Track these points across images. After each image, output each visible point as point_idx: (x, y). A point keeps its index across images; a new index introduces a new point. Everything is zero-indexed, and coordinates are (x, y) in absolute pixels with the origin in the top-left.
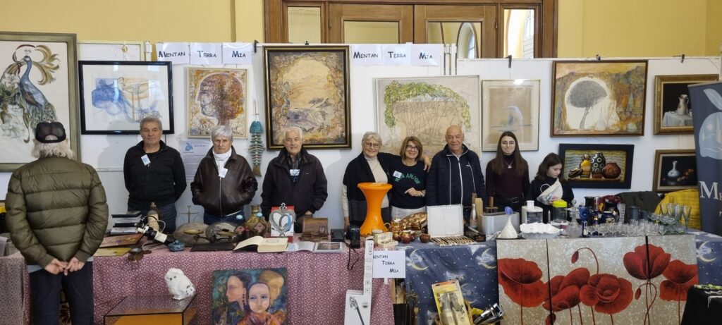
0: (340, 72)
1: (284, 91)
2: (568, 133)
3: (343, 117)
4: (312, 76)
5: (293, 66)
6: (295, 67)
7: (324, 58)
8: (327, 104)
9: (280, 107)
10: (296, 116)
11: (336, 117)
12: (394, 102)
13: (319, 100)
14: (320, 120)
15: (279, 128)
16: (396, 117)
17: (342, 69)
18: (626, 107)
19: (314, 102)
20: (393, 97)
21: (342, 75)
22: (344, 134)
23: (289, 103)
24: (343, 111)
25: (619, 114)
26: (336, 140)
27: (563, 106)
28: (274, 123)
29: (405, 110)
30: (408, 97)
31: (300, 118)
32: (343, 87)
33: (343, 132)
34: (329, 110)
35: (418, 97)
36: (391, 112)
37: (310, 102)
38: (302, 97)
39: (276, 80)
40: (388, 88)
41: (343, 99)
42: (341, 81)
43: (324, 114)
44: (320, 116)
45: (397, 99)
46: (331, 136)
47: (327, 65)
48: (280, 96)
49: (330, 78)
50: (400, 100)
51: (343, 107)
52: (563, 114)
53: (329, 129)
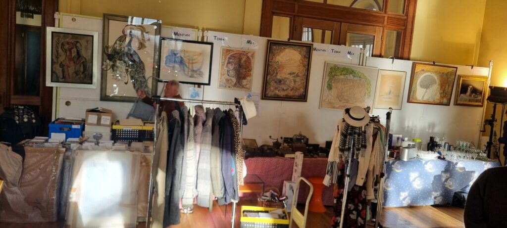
0: (307, 58)
1: (276, 66)
2: (416, 101)
3: (305, 84)
4: (292, 59)
5: (282, 52)
6: (283, 53)
7: (299, 50)
8: (297, 76)
9: (272, 75)
10: (280, 81)
11: (301, 83)
12: (333, 77)
13: (294, 73)
14: (292, 84)
15: (270, 87)
16: (333, 85)
18: (444, 90)
19: (290, 74)
20: (333, 74)
21: (307, 60)
22: (304, 93)
23: (277, 73)
24: (305, 80)
25: (441, 93)
26: (299, 96)
27: (416, 87)
28: (267, 84)
29: (338, 82)
30: (341, 75)
31: (282, 82)
32: (307, 67)
33: (303, 92)
34: (298, 79)
35: (346, 76)
36: (331, 82)
37: (289, 74)
38: (285, 71)
39: (272, 59)
40: (331, 68)
41: (306, 74)
42: (306, 63)
43: (295, 81)
44: (293, 82)
45: (335, 75)
46: (297, 94)
47: (300, 54)
48: (273, 69)
49: (301, 61)
50: (337, 76)
51: (306, 78)
52: (415, 92)
53: (297, 90)
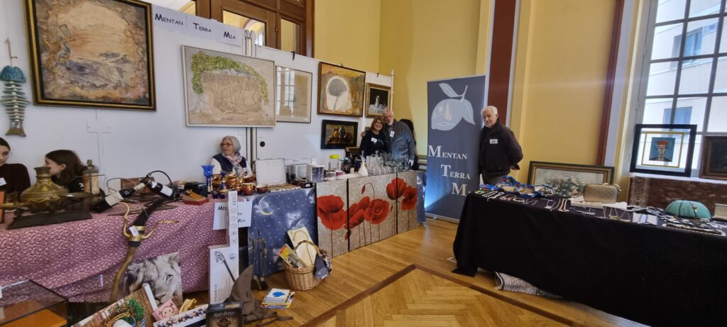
0: (141, 29)
1: (61, 34)
2: (327, 112)
3: (146, 77)
4: (103, 26)
5: (74, 7)
6: (77, 9)
7: (119, 9)
8: (125, 60)
9: (55, 53)
10: (81, 68)
11: (137, 76)
12: (201, 71)
13: (114, 55)
14: (115, 77)
15: (54, 79)
16: (204, 85)
17: (144, 26)
18: (355, 99)
19: (106, 55)
20: (200, 66)
21: (143, 33)
22: (147, 95)
23: (68, 50)
24: (145, 71)
26: (137, 100)
27: (325, 94)
28: (45, 72)
29: (213, 80)
30: (216, 68)
31: (87, 71)
32: (145, 46)
33: (145, 93)
34: (127, 67)
35: (225, 70)
36: (199, 80)
37: (101, 55)
38: (89, 47)
40: (195, 57)
41: (145, 59)
42: (143, 39)
43: (120, 71)
44: (116, 73)
45: (205, 69)
46: (131, 95)
47: (123, 18)
48: (54, 40)
49: (129, 33)
50: (208, 70)
51: (146, 66)
52: (325, 99)
53: (127, 88)
